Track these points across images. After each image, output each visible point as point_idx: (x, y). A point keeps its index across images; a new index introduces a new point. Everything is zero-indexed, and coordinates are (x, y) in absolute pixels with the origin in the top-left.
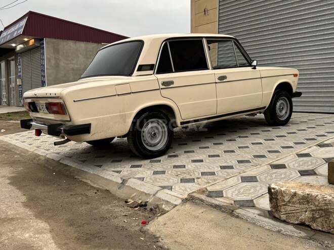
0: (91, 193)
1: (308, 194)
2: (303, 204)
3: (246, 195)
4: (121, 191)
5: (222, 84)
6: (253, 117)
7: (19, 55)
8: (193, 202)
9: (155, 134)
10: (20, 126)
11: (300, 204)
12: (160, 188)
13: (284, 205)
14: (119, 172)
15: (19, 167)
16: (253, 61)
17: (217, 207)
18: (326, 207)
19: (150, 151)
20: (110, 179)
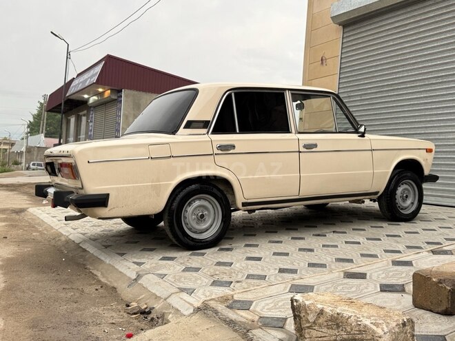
0: (90, 290)
1: (338, 314)
2: (332, 329)
3: (282, 310)
4: (129, 289)
5: (308, 153)
6: (359, 205)
7: (92, 109)
8: (205, 313)
9: (202, 216)
10: (34, 191)
11: (328, 328)
12: (178, 290)
13: (308, 327)
14: (139, 264)
15: (27, 247)
16: (361, 125)
17: (231, 323)
18: (360, 336)
19: (193, 239)
20: (125, 272)
